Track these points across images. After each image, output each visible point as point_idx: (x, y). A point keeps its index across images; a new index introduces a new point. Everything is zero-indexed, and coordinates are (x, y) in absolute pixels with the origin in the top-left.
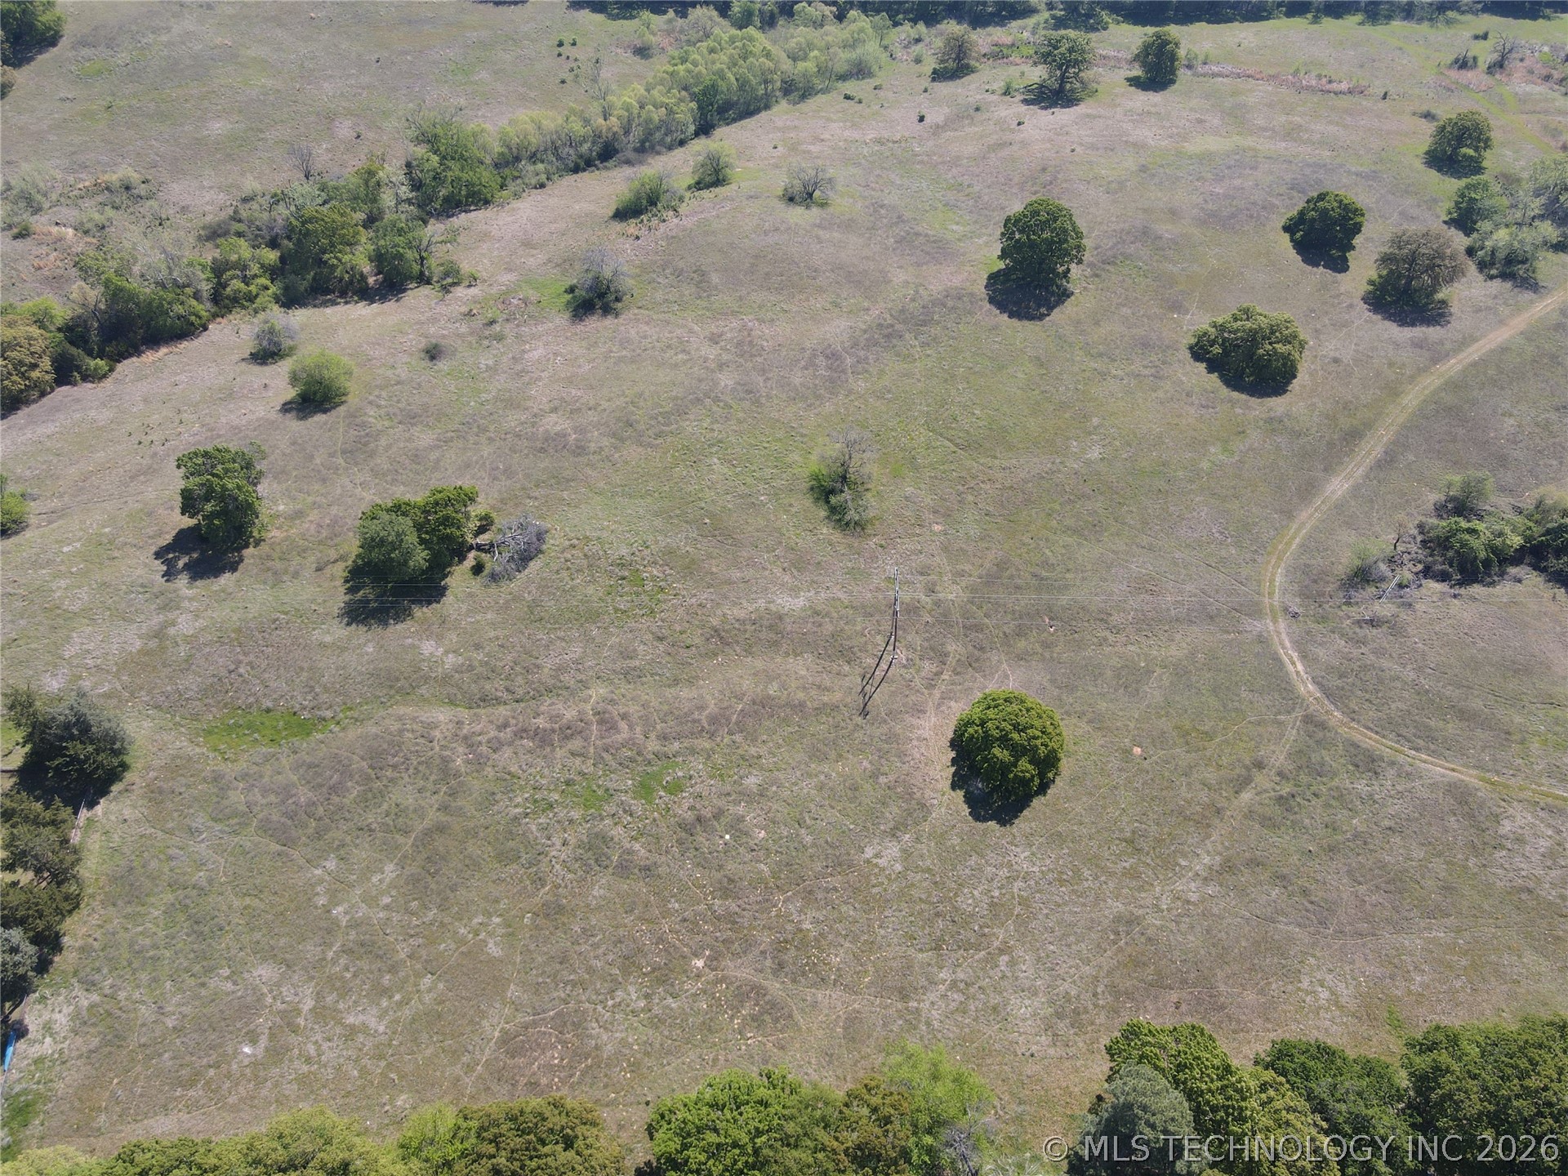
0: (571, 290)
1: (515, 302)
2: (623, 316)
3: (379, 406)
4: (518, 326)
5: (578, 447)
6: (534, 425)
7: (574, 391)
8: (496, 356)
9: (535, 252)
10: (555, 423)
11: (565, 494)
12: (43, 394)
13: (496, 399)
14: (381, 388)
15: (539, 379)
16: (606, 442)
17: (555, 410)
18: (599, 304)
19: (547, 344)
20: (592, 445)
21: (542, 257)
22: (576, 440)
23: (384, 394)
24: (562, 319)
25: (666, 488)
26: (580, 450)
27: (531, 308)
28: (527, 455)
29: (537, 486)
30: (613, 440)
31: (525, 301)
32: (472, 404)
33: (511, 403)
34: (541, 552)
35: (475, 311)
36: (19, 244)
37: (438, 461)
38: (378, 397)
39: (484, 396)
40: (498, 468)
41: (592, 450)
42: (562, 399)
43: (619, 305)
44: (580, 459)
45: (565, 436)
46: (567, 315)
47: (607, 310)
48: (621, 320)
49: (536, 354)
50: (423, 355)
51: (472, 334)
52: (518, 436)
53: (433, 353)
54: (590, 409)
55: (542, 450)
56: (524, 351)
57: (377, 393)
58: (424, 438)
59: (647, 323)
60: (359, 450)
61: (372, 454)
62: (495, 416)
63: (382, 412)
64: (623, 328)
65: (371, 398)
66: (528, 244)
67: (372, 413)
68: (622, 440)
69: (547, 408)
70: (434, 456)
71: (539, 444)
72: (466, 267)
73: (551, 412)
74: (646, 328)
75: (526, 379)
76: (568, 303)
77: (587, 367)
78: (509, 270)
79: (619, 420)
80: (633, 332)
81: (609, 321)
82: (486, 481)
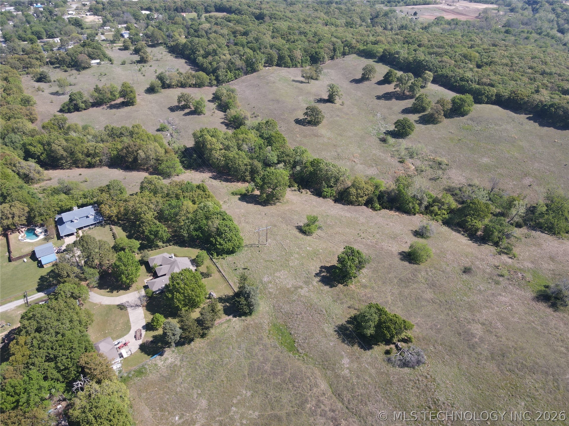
0: (547, 287)
1: (520, 275)
2: (558, 313)
3: (427, 274)
4: (510, 284)
5: (473, 345)
6: (469, 323)
7: (499, 324)
8: (488, 288)
9: (552, 263)
10: (477, 330)
11: (447, 357)
12: (358, 205)
13: (468, 302)
14: (435, 268)
15: (492, 309)
16: (486, 353)
17: (483, 324)
18: (553, 300)
19: (512, 299)
20: (480, 349)
21: (552, 266)
22: (476, 342)
23: (434, 271)
24: (529, 294)
25: (487, 393)
26: (473, 347)
27: (523, 282)
28: (453, 331)
29: (441, 344)
30: (489, 355)
31: (523, 278)
32: (458, 297)
33: (471, 308)
34: (414, 368)
35: (500, 268)
36: (398, 164)
37: (423, 306)
38: (431, 271)
39: (465, 298)
40: (437, 326)
41: (477, 351)
42: (491, 323)
43: (562, 308)
44: (468, 350)
45: (474, 337)
46: (534, 295)
47: (554, 306)
48: (555, 314)
49: (503, 299)
50: (463, 268)
51: (489, 274)
52: (458, 322)
53: (467, 271)
54: (496, 336)
55: (459, 334)
56: (500, 294)
57: (432, 269)
58: (429, 295)
59: (565, 324)
60: (404, 282)
61: (407, 287)
62: (460, 308)
63: (426, 276)
64: (551, 317)
65: (428, 269)
66: (552, 259)
67: (423, 274)
68: (493, 358)
69: (481, 321)
70: (423, 303)
71: (461, 331)
72: (516, 251)
73: (481, 324)
74: (562, 326)
75: (488, 305)
76: (541, 291)
77: (516, 320)
78: (532, 262)
79: (501, 350)
80: (554, 322)
81: (550, 311)
82: (427, 327)
